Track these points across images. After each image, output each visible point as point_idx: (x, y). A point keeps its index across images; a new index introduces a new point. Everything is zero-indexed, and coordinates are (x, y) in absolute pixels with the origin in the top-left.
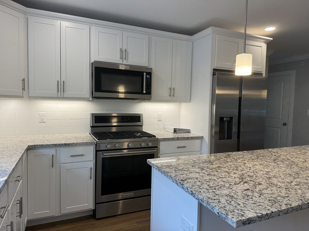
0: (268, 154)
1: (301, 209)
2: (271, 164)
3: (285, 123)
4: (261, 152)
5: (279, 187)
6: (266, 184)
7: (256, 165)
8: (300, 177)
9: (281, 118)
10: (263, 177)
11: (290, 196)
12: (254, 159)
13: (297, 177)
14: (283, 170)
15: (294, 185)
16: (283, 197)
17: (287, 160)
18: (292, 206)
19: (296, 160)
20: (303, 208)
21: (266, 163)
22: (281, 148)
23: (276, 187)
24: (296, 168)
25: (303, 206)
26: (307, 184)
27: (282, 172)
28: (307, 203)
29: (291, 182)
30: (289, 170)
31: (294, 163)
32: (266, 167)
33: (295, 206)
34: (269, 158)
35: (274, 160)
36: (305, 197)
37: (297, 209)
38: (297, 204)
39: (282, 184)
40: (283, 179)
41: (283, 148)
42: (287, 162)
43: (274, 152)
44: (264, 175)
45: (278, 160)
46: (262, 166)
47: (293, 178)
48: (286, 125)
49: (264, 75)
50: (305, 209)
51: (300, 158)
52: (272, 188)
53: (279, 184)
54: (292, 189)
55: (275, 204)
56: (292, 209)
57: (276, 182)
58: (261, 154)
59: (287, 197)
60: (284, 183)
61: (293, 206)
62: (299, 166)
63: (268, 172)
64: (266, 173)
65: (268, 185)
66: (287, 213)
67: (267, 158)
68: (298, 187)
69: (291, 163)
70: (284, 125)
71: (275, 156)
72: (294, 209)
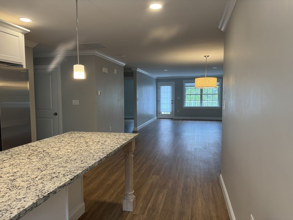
0: (25, 150)
1: (37, 206)
2: (23, 161)
3: (56, 113)
4: (19, 148)
5: (20, 188)
6: (6, 189)
7: (5, 167)
8: (47, 168)
9: (52, 109)
10: (7, 181)
11: (27, 196)
12: (5, 160)
13: (44, 169)
14: (33, 165)
15: (37, 180)
16: (19, 200)
17: (43, 152)
18: (24, 209)
19: (50, 150)
20: (38, 204)
21: (18, 161)
22: (42, 140)
23: (17, 189)
24: (47, 158)
25: (38, 202)
26: (50, 175)
27: (31, 168)
28: (43, 197)
29: (36, 177)
30: (39, 164)
31: (48, 154)
32: (16, 167)
33: (29, 207)
34: (24, 155)
35: (29, 156)
36: (43, 191)
37: (31, 208)
38: (31, 203)
39: (25, 183)
40: (29, 177)
41: (44, 139)
42: (41, 155)
43: (33, 146)
44: (9, 178)
45: (34, 154)
46: (12, 167)
47: (40, 171)
48: (56, 115)
49: (25, 67)
50: (41, 204)
51: (55, 147)
52: (11, 193)
53: (22, 184)
54: (34, 186)
55: (5, 213)
56: (25, 211)
57: (20, 182)
58: (17, 152)
59: (24, 198)
60: (28, 180)
61: (26, 207)
62: (51, 156)
63: (15, 173)
64: (12, 175)
65: (8, 190)
66: (19, 218)
67: (22, 155)
68: (41, 181)
69: (45, 155)
70: (55, 115)
71: (32, 150)
72: (27, 210)
